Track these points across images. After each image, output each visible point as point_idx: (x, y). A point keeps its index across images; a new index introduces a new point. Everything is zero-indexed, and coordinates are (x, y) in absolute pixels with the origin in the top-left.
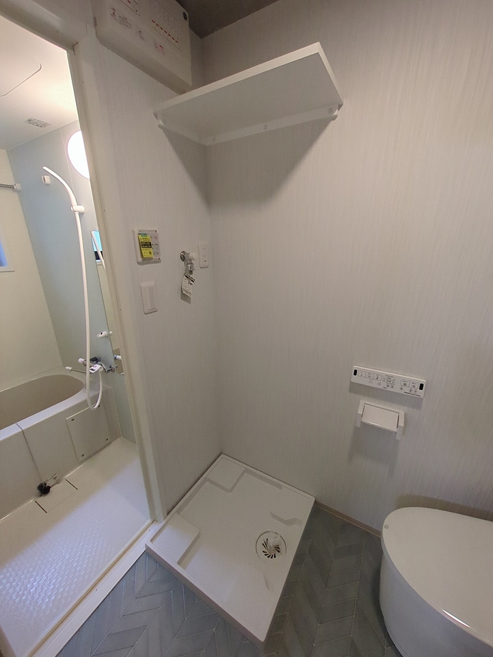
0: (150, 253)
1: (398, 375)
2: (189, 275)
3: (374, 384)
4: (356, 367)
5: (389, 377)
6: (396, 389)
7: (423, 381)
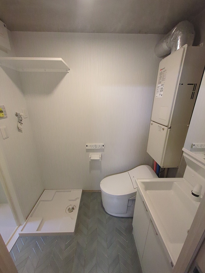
0: (3, 115)
1: (98, 144)
2: (20, 121)
3: (92, 148)
4: (87, 144)
5: (96, 145)
6: (98, 148)
7: (103, 144)
